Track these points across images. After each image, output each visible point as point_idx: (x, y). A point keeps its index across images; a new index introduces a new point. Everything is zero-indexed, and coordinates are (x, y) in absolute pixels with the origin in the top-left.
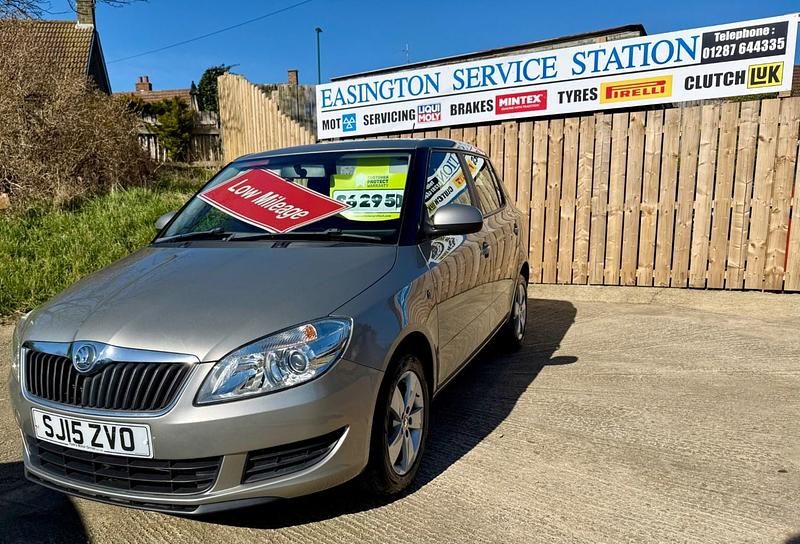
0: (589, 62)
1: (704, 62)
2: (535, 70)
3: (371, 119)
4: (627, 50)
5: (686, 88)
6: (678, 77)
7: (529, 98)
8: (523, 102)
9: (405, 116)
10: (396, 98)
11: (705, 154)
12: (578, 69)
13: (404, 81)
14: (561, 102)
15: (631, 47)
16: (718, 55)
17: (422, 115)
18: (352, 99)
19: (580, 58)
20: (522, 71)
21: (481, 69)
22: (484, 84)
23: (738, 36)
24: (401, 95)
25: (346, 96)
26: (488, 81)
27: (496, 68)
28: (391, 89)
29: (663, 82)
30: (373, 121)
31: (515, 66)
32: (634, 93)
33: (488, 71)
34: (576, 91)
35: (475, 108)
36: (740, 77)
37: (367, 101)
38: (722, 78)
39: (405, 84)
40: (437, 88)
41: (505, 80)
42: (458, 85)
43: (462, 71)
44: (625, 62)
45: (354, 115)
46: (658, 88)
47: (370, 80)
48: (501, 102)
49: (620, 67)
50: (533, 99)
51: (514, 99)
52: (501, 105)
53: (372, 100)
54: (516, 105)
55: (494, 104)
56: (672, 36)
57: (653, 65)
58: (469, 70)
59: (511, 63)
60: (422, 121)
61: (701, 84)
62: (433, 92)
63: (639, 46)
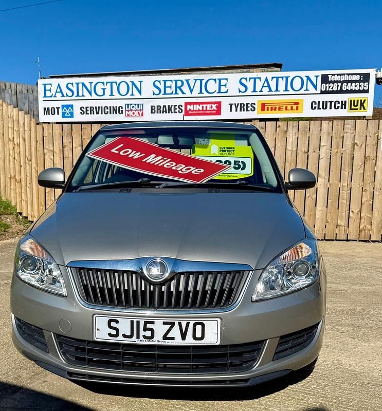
0: (250, 85)
1: (322, 92)
2: (213, 87)
3: (87, 110)
4: (275, 80)
5: (312, 108)
6: (307, 101)
7: (209, 106)
8: (205, 109)
9: (115, 110)
10: (107, 95)
11: (324, 152)
12: (243, 89)
13: (114, 84)
14: (231, 111)
15: (277, 78)
16: (330, 89)
17: (128, 111)
18: (70, 94)
19: (244, 81)
20: (204, 86)
21: (174, 82)
22: (176, 93)
23: (342, 78)
24: (112, 95)
25: (65, 91)
26: (179, 91)
27: (185, 83)
28: (104, 90)
29: (297, 103)
30: (89, 112)
31: (198, 82)
32: (280, 109)
33: (179, 84)
34: (241, 104)
35: (169, 110)
36: (344, 105)
37: (83, 96)
38: (333, 104)
39: (115, 87)
40: (140, 92)
41: (191, 91)
42: (157, 91)
43: (160, 82)
44: (273, 88)
45: (72, 106)
46: (295, 107)
47: (86, 81)
48: (189, 107)
49: (270, 90)
50: (212, 107)
51: (198, 106)
52: (188, 109)
53: (87, 96)
54: (199, 110)
55: (183, 108)
56: (303, 74)
57: (291, 92)
58: (165, 82)
59: (196, 80)
60: (128, 115)
61: (321, 107)
62: (137, 95)
63: (282, 78)
